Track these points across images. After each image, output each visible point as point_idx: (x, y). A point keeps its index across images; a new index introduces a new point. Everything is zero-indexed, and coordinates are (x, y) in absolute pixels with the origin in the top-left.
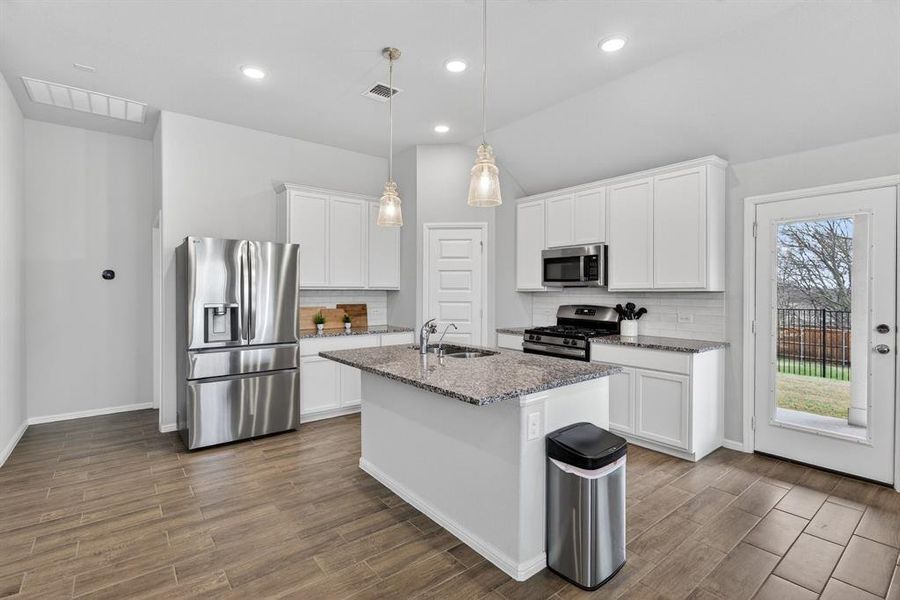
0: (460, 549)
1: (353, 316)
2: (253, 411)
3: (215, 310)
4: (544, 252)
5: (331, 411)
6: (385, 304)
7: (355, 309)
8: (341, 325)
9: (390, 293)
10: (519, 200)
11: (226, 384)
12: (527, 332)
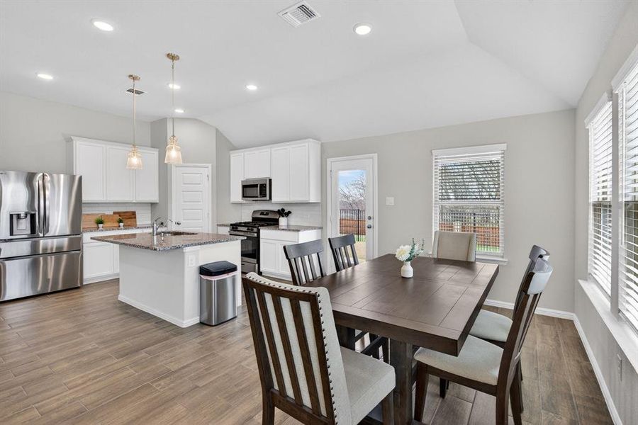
0: (160, 322)
1: (127, 218)
2: (50, 276)
3: (19, 216)
4: (242, 181)
5: (110, 276)
6: (150, 211)
7: (127, 214)
8: (116, 224)
9: (153, 204)
10: (231, 152)
11: (28, 260)
12: (231, 225)
